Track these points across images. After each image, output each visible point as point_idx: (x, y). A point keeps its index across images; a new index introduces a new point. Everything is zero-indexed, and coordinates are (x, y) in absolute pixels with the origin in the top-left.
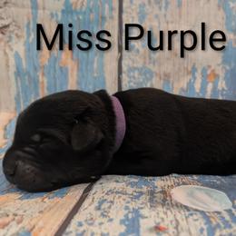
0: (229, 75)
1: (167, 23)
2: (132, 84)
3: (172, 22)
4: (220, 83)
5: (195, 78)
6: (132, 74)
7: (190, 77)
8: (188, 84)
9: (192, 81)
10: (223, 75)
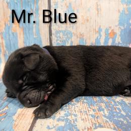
0: (123, 33)
2: (59, 41)
4: (117, 39)
5: (101, 36)
7: (97, 35)
8: (96, 40)
9: (99, 37)
10: (119, 33)
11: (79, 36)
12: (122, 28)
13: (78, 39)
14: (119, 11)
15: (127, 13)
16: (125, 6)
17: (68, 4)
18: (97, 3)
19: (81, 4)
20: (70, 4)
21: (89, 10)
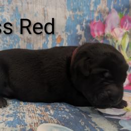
1: (28, 3)
2: (5, 46)
3: (31, 3)
5: (48, 41)
6: (5, 39)
7: (44, 40)
8: (43, 45)
9: (46, 43)
10: (66, 39)
11: (26, 40)
12: (69, 34)
13: (26, 43)
14: (66, 17)
15: (73, 19)
16: (71, 13)
17: (14, 8)
18: (44, 8)
19: (28, 9)
20: (17, 8)
21: (36, 15)
